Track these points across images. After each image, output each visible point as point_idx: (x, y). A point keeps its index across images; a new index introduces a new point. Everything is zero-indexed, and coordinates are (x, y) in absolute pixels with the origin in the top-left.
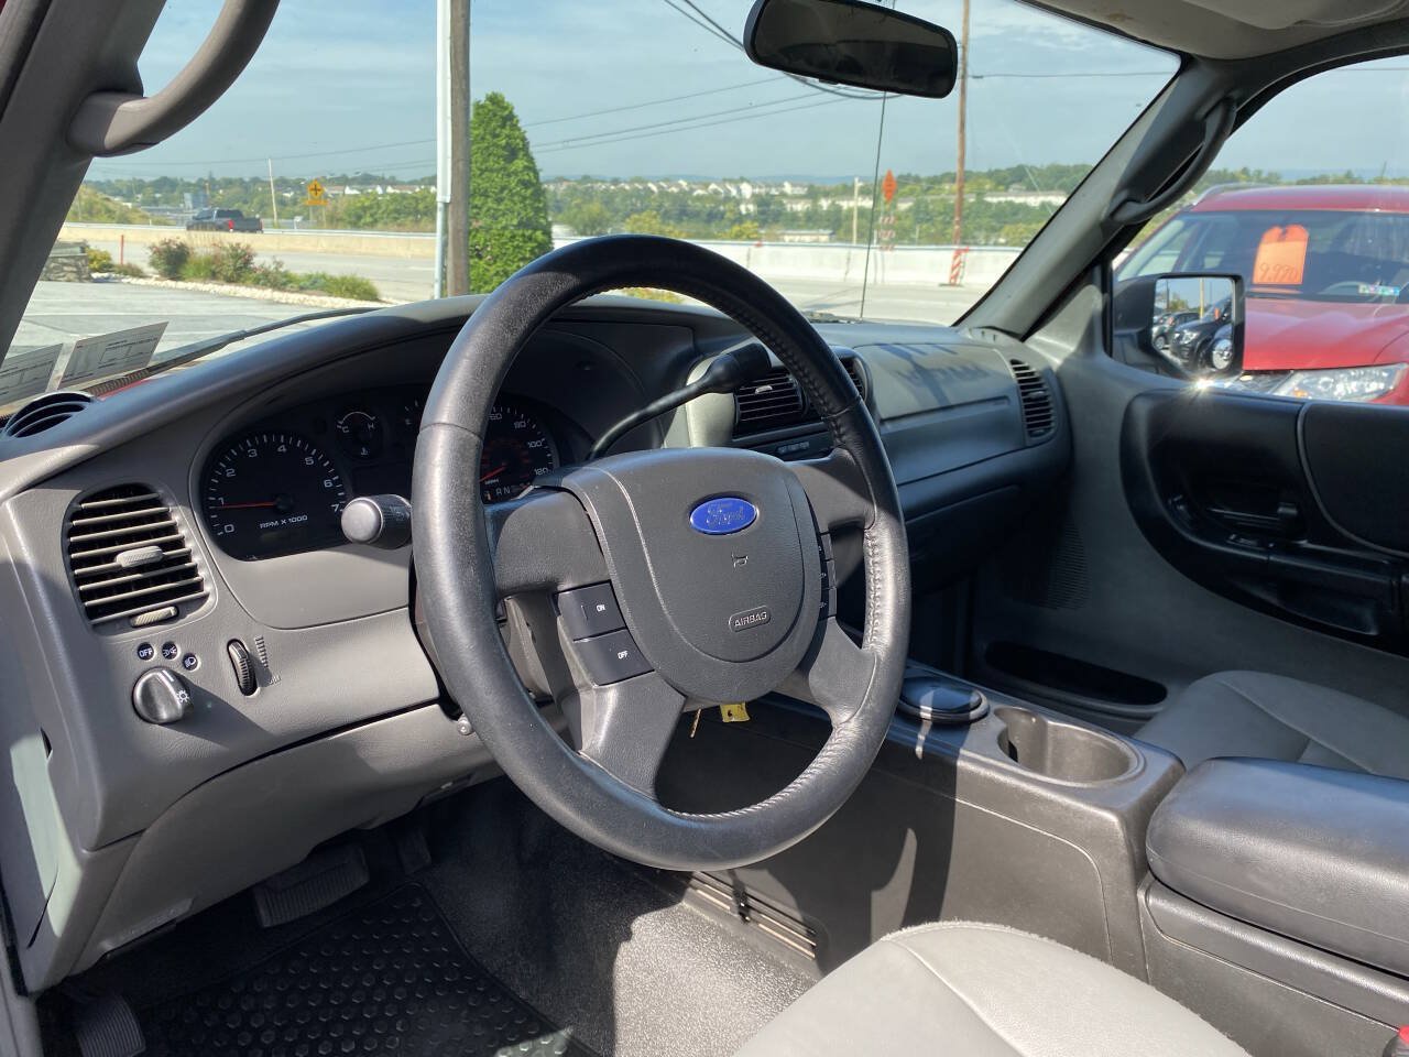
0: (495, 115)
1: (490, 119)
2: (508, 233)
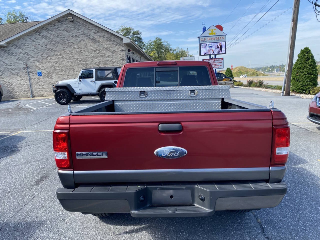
1: (304, 53)
2: (304, 76)
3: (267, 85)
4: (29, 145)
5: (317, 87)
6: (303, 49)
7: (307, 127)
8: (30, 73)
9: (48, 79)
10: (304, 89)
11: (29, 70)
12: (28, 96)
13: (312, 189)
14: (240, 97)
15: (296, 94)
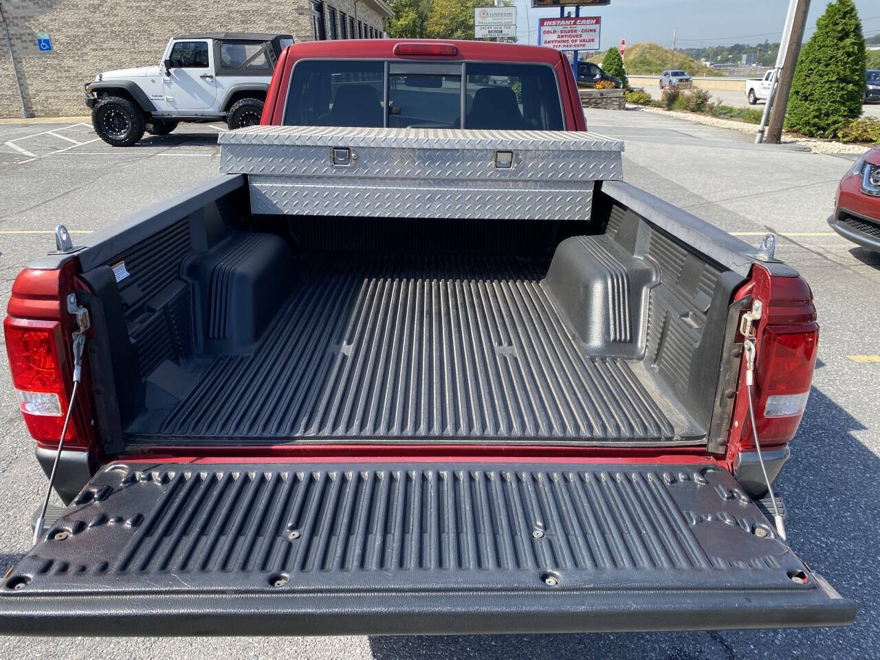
0: (839, 11)
1: (835, 14)
2: (827, 86)
3: (718, 104)
4: (8, 281)
5: (859, 120)
6: (834, 3)
7: (824, 246)
8: (14, 41)
9: (70, 62)
10: (823, 124)
11: (13, 32)
12: (13, 111)
13: (829, 452)
14: (639, 140)
15: (798, 137)
